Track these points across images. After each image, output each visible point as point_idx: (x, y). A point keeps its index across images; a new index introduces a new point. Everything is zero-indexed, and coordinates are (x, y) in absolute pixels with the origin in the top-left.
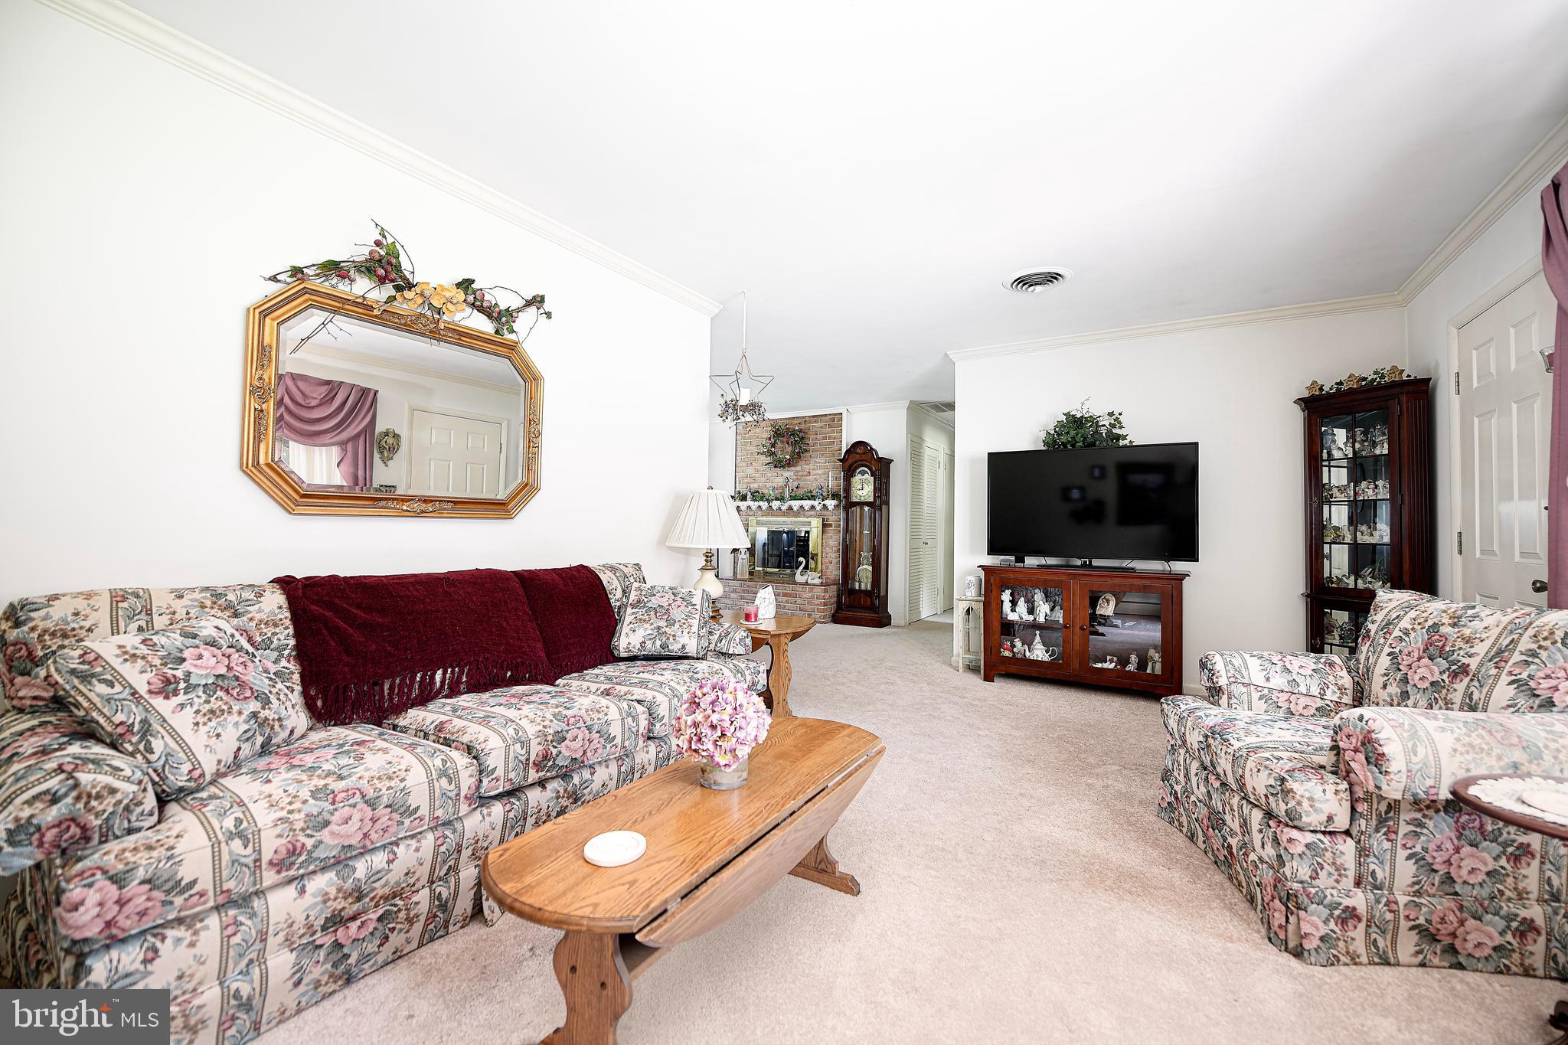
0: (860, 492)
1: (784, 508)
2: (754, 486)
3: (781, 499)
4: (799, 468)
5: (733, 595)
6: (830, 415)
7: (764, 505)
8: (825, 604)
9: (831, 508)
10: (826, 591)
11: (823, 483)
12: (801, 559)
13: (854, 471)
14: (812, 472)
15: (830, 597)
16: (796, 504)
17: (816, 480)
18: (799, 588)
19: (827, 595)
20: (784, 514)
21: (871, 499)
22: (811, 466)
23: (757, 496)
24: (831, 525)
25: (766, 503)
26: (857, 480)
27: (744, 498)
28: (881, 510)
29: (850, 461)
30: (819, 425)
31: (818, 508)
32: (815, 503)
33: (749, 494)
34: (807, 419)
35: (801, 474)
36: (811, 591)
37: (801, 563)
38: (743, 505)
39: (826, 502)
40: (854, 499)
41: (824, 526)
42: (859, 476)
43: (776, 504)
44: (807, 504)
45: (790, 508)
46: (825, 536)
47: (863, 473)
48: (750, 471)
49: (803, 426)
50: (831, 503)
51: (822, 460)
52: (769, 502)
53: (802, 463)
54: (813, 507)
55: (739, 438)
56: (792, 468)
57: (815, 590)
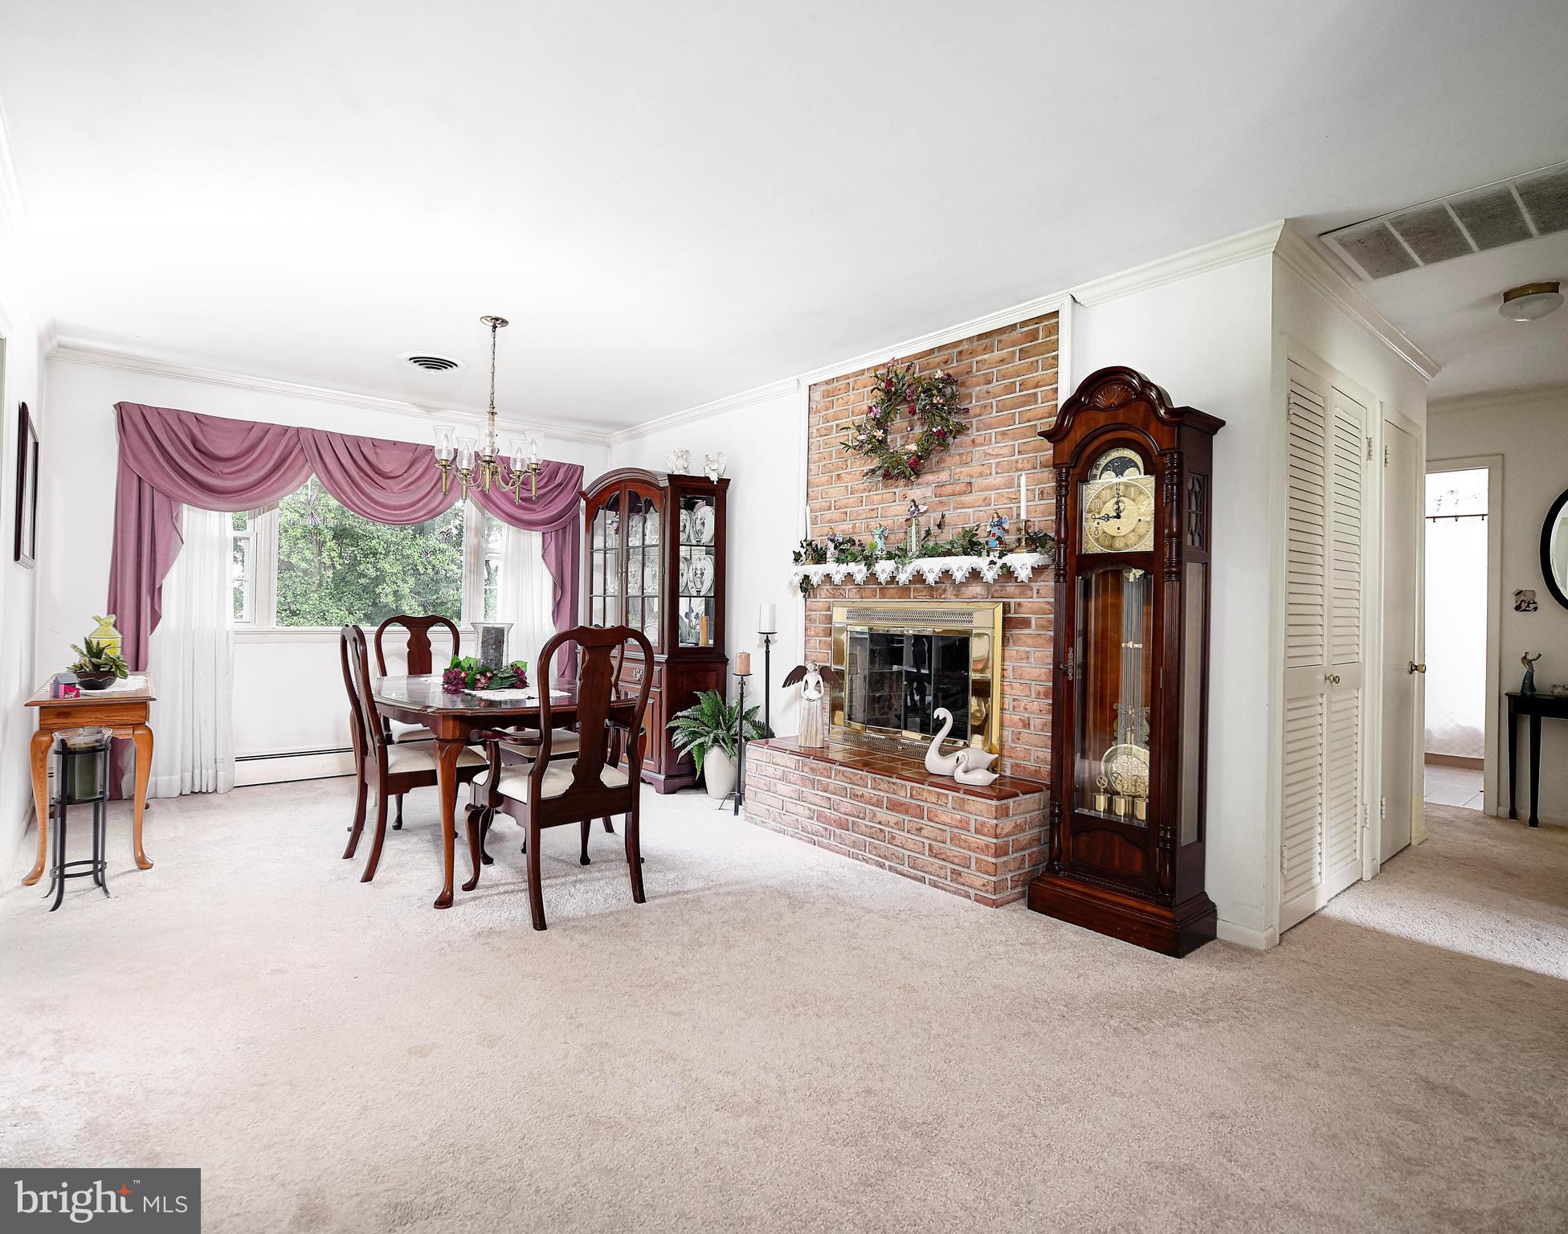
0: (1111, 527)
1: (903, 577)
2: (842, 530)
3: (899, 555)
4: (944, 476)
5: (784, 788)
6: (1024, 323)
7: (859, 571)
8: (1000, 851)
9: (1023, 574)
10: (1003, 813)
11: (1002, 507)
12: (941, 712)
13: (1092, 461)
14: (978, 483)
15: (1019, 828)
16: (931, 567)
17: (986, 502)
18: (929, 793)
19: (1007, 825)
20: (904, 591)
21: (1147, 545)
22: (975, 468)
23: (847, 550)
24: (1025, 623)
25: (862, 567)
26: (1101, 487)
27: (819, 557)
28: (1180, 576)
29: (1078, 435)
30: (997, 354)
31: (990, 575)
32: (980, 562)
33: (831, 546)
34: (965, 347)
35: (948, 489)
36: (961, 806)
37: (940, 724)
38: (816, 572)
39: (1010, 559)
40: (1092, 546)
41: (1008, 623)
42: (1109, 478)
43: (884, 569)
44: (960, 565)
45: (919, 578)
46: (1012, 651)
47: (1121, 467)
48: (836, 492)
49: (953, 368)
50: (1023, 562)
51: (1002, 447)
52: (870, 561)
53: (952, 460)
54: (975, 575)
55: (815, 419)
56: (929, 478)
57: (970, 807)
